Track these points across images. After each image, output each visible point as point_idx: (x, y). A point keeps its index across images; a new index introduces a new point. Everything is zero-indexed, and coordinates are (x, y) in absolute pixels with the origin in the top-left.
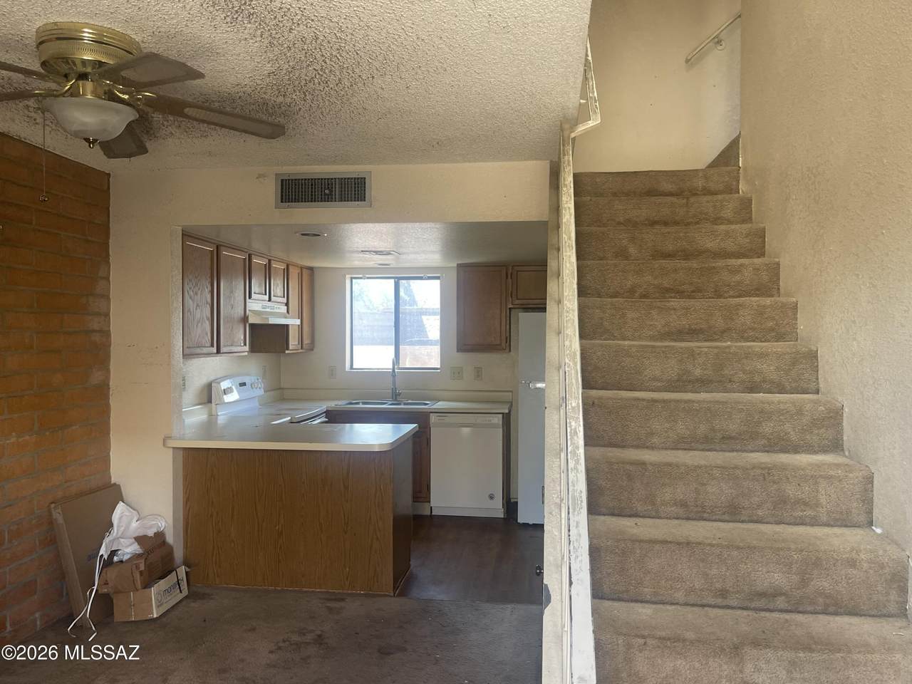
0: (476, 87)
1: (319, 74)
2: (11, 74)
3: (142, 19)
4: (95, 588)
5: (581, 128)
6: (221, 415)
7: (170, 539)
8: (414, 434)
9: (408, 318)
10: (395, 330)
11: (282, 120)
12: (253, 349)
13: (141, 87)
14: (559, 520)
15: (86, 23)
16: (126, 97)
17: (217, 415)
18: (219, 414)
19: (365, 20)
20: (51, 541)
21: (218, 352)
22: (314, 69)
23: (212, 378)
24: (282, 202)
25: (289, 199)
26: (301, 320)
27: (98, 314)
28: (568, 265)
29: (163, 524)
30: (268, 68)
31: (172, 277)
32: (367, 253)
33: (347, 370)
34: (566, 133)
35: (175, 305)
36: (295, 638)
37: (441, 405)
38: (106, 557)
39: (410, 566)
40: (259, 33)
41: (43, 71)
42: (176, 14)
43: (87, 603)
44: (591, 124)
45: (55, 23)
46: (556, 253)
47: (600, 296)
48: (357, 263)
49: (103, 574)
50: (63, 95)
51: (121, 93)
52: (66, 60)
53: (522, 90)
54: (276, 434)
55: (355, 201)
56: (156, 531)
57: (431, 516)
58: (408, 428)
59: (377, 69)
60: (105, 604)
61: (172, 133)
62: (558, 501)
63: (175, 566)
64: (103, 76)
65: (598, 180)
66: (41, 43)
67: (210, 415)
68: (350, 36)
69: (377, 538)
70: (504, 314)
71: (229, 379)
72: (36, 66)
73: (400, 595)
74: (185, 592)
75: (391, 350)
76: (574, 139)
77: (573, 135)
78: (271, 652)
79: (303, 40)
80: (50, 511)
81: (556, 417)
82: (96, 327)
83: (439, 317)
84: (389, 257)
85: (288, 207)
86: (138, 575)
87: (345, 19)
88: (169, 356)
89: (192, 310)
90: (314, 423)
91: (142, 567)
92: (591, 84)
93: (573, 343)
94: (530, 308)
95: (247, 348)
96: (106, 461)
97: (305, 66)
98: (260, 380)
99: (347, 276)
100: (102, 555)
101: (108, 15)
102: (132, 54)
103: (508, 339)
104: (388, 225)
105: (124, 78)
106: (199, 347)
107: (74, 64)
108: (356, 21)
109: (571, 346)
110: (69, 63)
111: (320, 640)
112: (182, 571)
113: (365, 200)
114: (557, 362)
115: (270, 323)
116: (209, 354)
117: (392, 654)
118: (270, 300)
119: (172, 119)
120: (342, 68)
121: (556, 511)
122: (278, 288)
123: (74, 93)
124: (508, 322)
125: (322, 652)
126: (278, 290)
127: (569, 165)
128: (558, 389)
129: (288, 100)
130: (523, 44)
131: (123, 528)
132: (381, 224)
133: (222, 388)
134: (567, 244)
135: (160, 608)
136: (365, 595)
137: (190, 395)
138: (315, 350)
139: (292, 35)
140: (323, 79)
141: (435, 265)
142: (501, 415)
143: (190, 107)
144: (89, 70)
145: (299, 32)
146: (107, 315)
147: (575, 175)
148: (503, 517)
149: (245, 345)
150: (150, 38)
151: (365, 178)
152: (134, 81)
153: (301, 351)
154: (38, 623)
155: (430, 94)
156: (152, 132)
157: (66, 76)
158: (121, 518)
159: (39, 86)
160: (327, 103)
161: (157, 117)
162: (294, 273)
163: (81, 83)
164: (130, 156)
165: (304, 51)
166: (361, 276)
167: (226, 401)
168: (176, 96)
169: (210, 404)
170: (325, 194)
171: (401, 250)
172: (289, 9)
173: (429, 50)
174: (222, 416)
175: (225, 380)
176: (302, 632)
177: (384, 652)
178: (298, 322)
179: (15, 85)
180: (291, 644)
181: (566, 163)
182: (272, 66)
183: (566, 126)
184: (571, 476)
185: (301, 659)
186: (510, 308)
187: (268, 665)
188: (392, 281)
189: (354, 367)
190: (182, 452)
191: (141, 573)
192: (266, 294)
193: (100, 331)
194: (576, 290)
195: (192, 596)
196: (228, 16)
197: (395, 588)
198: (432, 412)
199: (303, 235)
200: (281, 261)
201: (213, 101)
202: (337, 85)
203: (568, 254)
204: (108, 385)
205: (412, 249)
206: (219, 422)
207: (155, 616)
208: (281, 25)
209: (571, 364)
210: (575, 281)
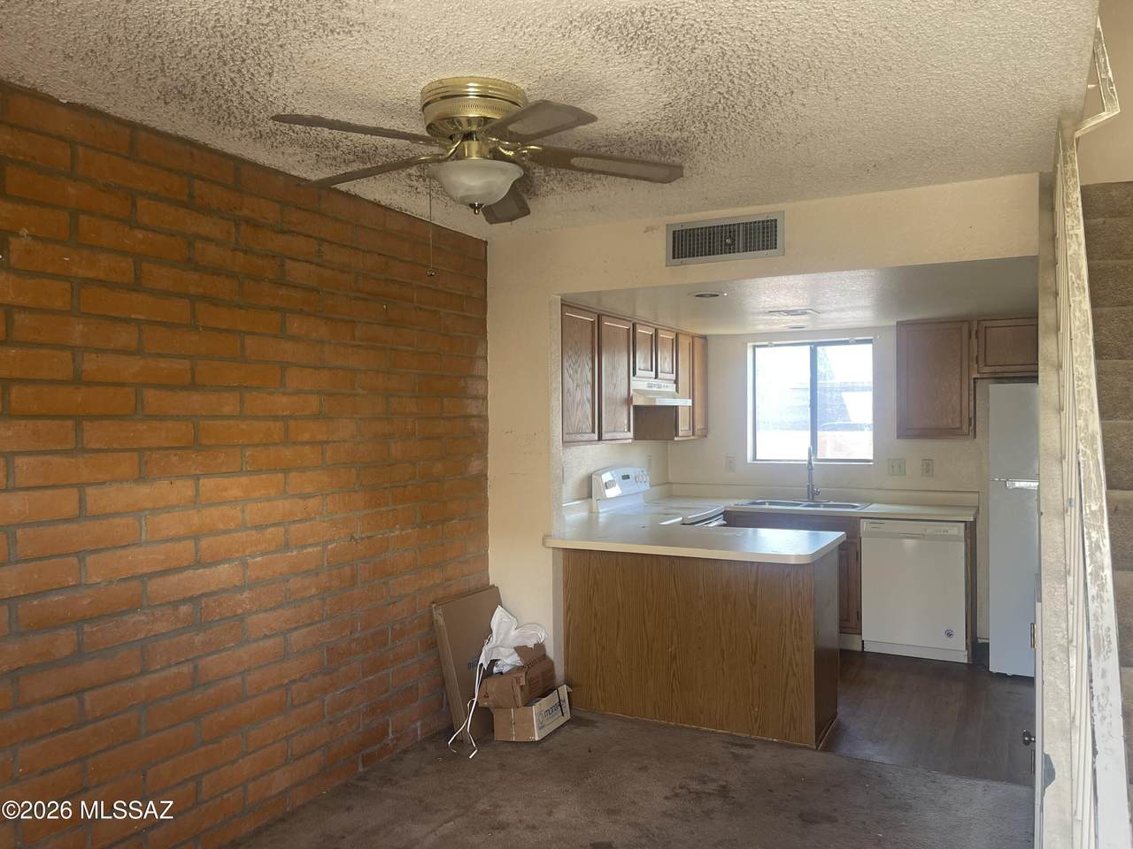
0: (932, 85)
1: (724, 98)
2: (395, 141)
3: (528, 63)
4: (475, 699)
5: (1091, 123)
6: (602, 512)
7: (550, 652)
8: (839, 546)
9: (828, 395)
10: (811, 410)
11: (677, 160)
12: (638, 436)
13: (526, 140)
14: (1066, 668)
15: (472, 77)
16: (511, 153)
17: (598, 513)
18: (601, 511)
19: (786, 22)
20: (432, 643)
21: (600, 439)
22: (719, 92)
23: (592, 469)
24: (674, 258)
25: (682, 254)
26: (693, 401)
27: (476, 398)
28: (1078, 314)
29: (543, 635)
30: (665, 98)
31: (551, 353)
32: (776, 314)
33: (749, 461)
34: (1067, 133)
35: (554, 385)
36: (695, 786)
37: (874, 508)
38: (485, 666)
39: (836, 714)
40: (656, 59)
41: (428, 135)
42: (566, 53)
43: (467, 716)
44: (1105, 116)
45: (440, 81)
46: (1051, 299)
47: (1122, 357)
48: (761, 328)
49: (484, 686)
50: (446, 160)
51: (506, 149)
52: (452, 120)
53: (1000, 81)
54: (665, 537)
55: (763, 249)
56: (536, 642)
57: (863, 653)
58: (832, 537)
59: (798, 81)
60: (485, 719)
61: (552, 189)
62: (1064, 642)
63: (556, 685)
64: (490, 133)
65: (1114, 193)
66: (428, 103)
67: (591, 512)
68: (765, 45)
69: (794, 675)
70: (965, 387)
71: (610, 471)
72: (420, 130)
73: (825, 749)
74: (568, 716)
75: (806, 435)
76: (1078, 140)
77: (1078, 134)
78: (666, 798)
79: (707, 60)
80: (431, 612)
81: (1057, 527)
82: (475, 412)
83: (871, 393)
84: (803, 317)
85: (682, 263)
86: (519, 689)
87: (761, 25)
88: (549, 443)
89: (571, 390)
90: (711, 525)
91: (523, 682)
92: (1102, 60)
93: (1091, 421)
94: (1006, 378)
95: (631, 435)
96: (484, 559)
97: (708, 91)
98: (645, 473)
99: (750, 345)
100: (482, 665)
101: (494, 65)
102: (517, 105)
103: (972, 421)
104: (806, 276)
105: (511, 133)
106: (578, 433)
107: (459, 122)
108: (773, 25)
109: (1087, 426)
110: (455, 124)
111: (724, 791)
112: (564, 690)
113: (776, 248)
114: (1058, 451)
115: (658, 404)
116: (590, 442)
117: (818, 823)
118: (656, 377)
119: (554, 172)
120: (752, 87)
121: (1060, 656)
122: (665, 363)
123: (459, 155)
124: (972, 397)
125: (727, 807)
126: (666, 365)
127: (1074, 176)
128: (1060, 488)
129: (686, 134)
130: (1003, 20)
131: (502, 636)
132: (797, 276)
133: (604, 481)
134: (1076, 285)
135: (542, 731)
136: (781, 744)
137: (570, 487)
138: (710, 436)
139: (694, 56)
140: (729, 103)
141: (867, 324)
142: (963, 524)
143: (577, 157)
144: (474, 128)
145: (702, 50)
146: (485, 398)
147: (1083, 189)
148: (966, 661)
149: (629, 430)
150: (536, 84)
151: (776, 220)
152: (521, 135)
153: (693, 438)
154: (419, 732)
155: (866, 103)
156: (532, 189)
157: (451, 138)
158: (500, 624)
159: (424, 151)
160: (732, 131)
161: (539, 172)
162: (684, 343)
163: (466, 143)
164: (511, 220)
165: (707, 74)
166: (766, 343)
167: (608, 497)
168: (560, 146)
169: (590, 500)
170: (726, 245)
171: (820, 308)
172: (692, 26)
173: (869, 47)
174: (604, 513)
175: (606, 472)
176: (703, 780)
177: (808, 819)
178: (689, 402)
179: (400, 153)
180: (690, 792)
181: (1070, 173)
182: (668, 97)
183: (1067, 123)
184: (1093, 606)
185: (703, 812)
186: (975, 379)
187: (664, 812)
188: (808, 347)
189: (758, 458)
190: (562, 554)
191: (522, 687)
192: (652, 370)
193: (478, 416)
194: (1092, 348)
195: (575, 721)
196: (622, 45)
197: (818, 741)
198: (862, 518)
199: (697, 296)
200: (669, 330)
201: (599, 147)
202: (746, 108)
203: (1077, 299)
204: (486, 476)
205: (836, 306)
206: (601, 520)
207: (537, 739)
208: (682, 45)
209: (1088, 452)
210: (1091, 336)
